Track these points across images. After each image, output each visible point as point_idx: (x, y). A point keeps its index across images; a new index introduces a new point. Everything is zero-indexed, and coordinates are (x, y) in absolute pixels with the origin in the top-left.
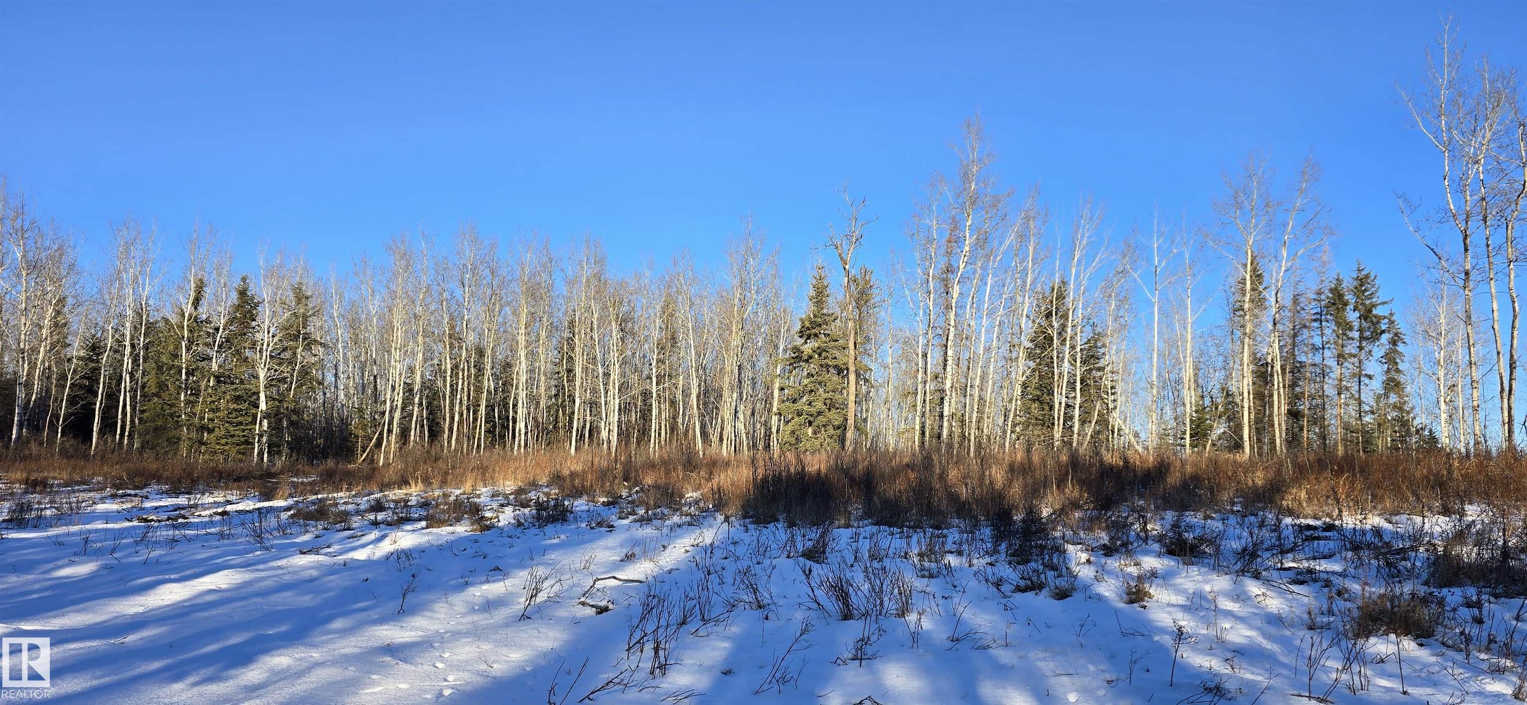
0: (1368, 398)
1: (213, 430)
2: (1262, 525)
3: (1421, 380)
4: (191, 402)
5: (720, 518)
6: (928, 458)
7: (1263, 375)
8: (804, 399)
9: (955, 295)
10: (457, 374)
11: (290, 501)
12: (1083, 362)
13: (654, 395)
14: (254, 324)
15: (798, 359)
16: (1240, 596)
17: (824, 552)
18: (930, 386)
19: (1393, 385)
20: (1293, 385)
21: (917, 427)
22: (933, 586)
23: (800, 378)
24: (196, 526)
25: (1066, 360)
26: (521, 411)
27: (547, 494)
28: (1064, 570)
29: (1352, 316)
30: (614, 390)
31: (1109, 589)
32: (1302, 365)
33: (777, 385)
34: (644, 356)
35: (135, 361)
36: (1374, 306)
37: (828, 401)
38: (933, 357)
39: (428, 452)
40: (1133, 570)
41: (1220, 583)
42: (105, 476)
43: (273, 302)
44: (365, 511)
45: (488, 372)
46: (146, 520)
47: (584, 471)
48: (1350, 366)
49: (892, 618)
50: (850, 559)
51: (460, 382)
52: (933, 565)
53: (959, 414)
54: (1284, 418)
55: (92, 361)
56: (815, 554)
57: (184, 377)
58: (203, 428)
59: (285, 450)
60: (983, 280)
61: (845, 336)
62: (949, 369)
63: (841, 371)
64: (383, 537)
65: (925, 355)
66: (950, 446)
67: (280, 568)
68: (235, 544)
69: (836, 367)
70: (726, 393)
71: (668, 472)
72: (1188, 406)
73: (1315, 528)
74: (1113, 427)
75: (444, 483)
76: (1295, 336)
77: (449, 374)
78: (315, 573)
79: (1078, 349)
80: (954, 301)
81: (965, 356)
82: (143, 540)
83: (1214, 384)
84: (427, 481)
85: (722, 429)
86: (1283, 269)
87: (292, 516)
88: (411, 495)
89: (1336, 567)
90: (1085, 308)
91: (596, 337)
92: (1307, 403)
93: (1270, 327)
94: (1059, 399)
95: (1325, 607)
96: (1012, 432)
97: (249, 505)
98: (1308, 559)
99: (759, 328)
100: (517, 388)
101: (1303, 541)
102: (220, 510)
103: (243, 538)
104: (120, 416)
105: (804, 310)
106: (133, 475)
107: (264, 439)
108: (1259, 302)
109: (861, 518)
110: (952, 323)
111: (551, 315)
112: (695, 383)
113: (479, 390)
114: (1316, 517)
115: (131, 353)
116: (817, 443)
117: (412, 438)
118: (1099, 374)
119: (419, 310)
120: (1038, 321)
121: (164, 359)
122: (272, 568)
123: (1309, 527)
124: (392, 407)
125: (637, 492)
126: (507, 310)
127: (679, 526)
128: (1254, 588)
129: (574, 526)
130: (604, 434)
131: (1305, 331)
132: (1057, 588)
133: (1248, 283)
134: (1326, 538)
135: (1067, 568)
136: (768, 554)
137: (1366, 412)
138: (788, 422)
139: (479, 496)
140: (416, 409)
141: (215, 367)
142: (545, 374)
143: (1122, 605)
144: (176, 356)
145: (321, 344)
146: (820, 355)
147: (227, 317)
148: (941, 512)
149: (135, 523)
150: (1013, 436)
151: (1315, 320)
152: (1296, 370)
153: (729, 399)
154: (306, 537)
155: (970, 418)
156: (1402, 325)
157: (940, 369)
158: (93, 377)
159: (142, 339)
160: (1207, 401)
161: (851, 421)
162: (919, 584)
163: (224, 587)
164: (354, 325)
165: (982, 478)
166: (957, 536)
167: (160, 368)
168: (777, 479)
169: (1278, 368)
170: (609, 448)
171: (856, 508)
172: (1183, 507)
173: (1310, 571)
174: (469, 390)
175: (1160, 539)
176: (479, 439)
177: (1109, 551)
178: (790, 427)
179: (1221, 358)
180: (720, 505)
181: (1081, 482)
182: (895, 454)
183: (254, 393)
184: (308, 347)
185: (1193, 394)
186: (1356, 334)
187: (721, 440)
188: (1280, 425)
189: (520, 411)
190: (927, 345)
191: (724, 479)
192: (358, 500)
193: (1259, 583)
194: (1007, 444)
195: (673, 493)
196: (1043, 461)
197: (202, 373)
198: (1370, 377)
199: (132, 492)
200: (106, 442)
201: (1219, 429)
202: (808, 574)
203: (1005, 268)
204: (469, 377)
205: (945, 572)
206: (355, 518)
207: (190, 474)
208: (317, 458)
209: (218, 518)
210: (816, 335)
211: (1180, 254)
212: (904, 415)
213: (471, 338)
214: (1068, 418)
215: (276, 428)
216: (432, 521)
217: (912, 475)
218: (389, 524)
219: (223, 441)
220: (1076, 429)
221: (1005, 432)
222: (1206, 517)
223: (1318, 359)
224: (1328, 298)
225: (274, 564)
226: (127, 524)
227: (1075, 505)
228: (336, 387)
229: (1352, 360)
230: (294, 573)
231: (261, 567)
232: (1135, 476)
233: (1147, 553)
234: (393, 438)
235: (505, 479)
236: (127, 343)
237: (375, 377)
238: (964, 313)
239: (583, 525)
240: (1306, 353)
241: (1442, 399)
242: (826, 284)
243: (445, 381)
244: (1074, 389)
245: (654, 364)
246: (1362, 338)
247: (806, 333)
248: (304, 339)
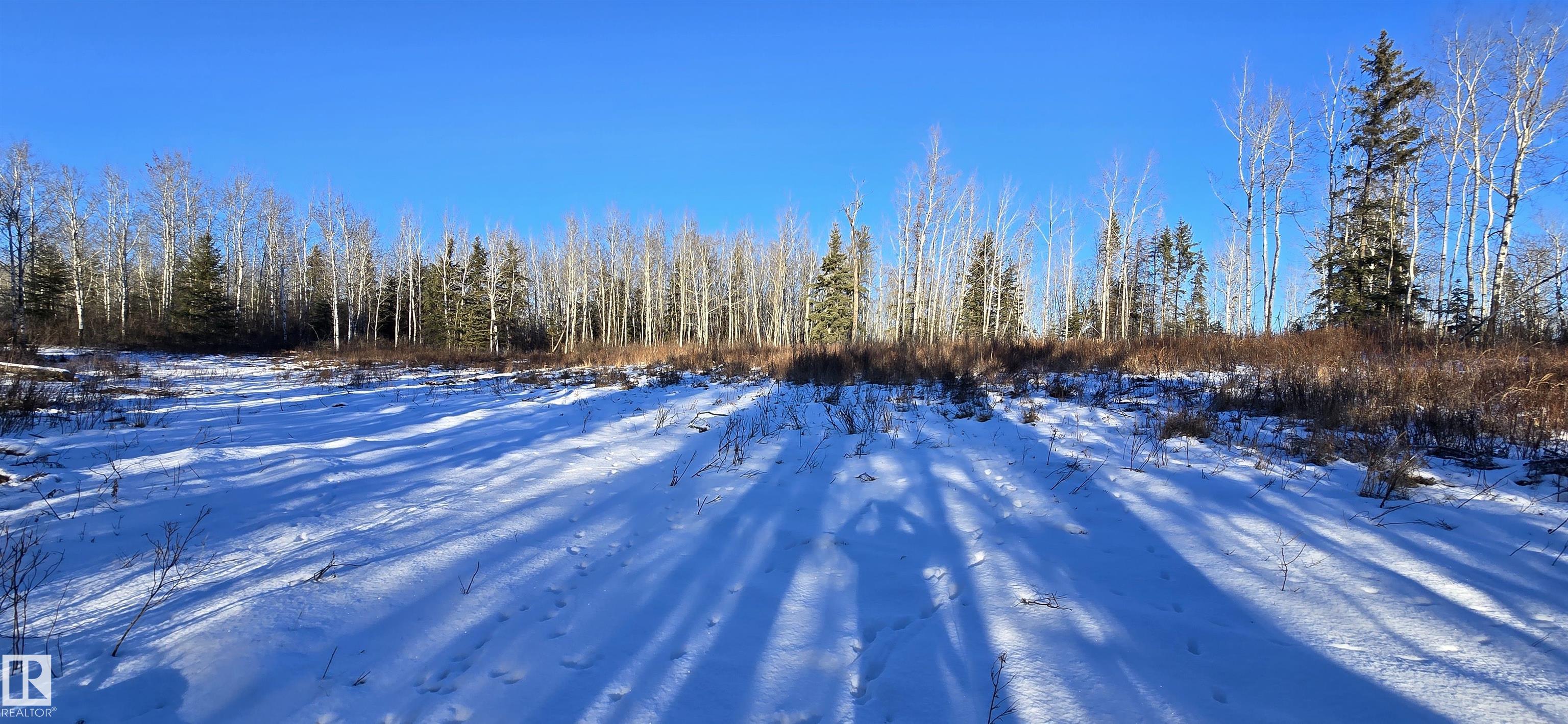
0: (1181, 305)
1: (465, 332)
2: (1109, 379)
3: (1215, 294)
4: (451, 315)
5: (773, 381)
6: (904, 344)
7: (1116, 292)
8: (825, 311)
9: (923, 242)
10: (609, 297)
11: (514, 373)
12: (1003, 284)
13: (730, 309)
14: (485, 267)
15: (822, 284)
16: (1093, 418)
17: (838, 399)
18: (906, 301)
19: (1197, 297)
20: (1134, 299)
21: (897, 327)
22: (904, 416)
23: (822, 296)
24: (461, 387)
25: (992, 283)
26: (649, 320)
27: (667, 369)
28: (986, 406)
29: (1174, 253)
30: (705, 307)
31: (1013, 416)
32: (1141, 285)
33: (808, 302)
34: (724, 285)
35: (416, 290)
36: (1189, 246)
37: (841, 311)
38: (908, 283)
39: (593, 345)
40: (1029, 406)
41: (1083, 411)
42: (404, 360)
43: (495, 253)
44: (559, 378)
45: (627, 296)
46: (430, 384)
47: (688, 355)
48: (1171, 285)
49: (880, 433)
50: (854, 402)
51: (611, 302)
52: (905, 405)
53: (924, 318)
54: (1127, 319)
55: (391, 291)
56: (832, 400)
57: (446, 300)
58: (459, 331)
59: (509, 344)
60: (940, 231)
61: (852, 269)
62: (918, 289)
63: (849, 292)
64: (570, 392)
65: (903, 281)
66: (917, 338)
67: (511, 408)
68: (484, 396)
69: (845, 289)
70: (776, 308)
71: (740, 356)
72: (1068, 312)
73: (1143, 380)
74: (1020, 325)
75: (604, 363)
76: (1138, 266)
77: (604, 297)
78: (532, 411)
79: (1000, 276)
80: (921, 245)
81: (927, 282)
82: (430, 394)
83: (1085, 298)
84: (594, 362)
85: (773, 331)
86: (1132, 221)
87: (515, 381)
88: (584, 369)
89: (1154, 402)
90: (1004, 250)
91: (693, 272)
92: (1143, 309)
93: (1122, 260)
94: (987, 308)
95: (1145, 424)
96: (957, 329)
97: (488, 376)
98: (1136, 397)
99: (797, 266)
100: (645, 306)
101: (1134, 387)
102: (473, 378)
103: (488, 391)
104: (410, 324)
105: (828, 252)
106: (421, 358)
107: (496, 337)
108: (1116, 245)
109: (861, 380)
110: (920, 260)
111: (665, 259)
112: (756, 301)
113: (622, 307)
114: (1143, 374)
115: (414, 286)
116: (834, 338)
117: (583, 337)
118: (1013, 292)
119: (583, 257)
120: (974, 258)
121: (433, 289)
122: (507, 409)
123: (1139, 379)
124: (570, 318)
125: (721, 367)
126: (638, 256)
127: (748, 386)
128: (1101, 413)
129: (683, 386)
130: (700, 334)
131: (1144, 263)
132: (981, 415)
133: (1110, 231)
134: (1150, 386)
135: (988, 405)
136: (803, 400)
137: (1180, 314)
138: (815, 325)
139: (626, 370)
140: (585, 319)
141: (463, 294)
142: (662, 297)
143: (1020, 424)
144: (440, 287)
145: (526, 279)
146: (835, 282)
147: (469, 263)
148: (911, 375)
149: (425, 385)
150: (958, 332)
151: (1151, 256)
152: (1137, 289)
153: (778, 311)
154: (525, 393)
155: (931, 320)
156: (1206, 259)
157: (912, 290)
158: (392, 300)
159: (419, 277)
160: (1080, 310)
161: (855, 324)
162: (896, 415)
163: (479, 418)
164: (544, 267)
165: (937, 355)
166: (921, 388)
167: (431, 294)
168: (809, 358)
169: (1125, 285)
170: (703, 342)
171: (858, 375)
172: (1061, 370)
173: (1137, 404)
174: (616, 307)
175: (1046, 388)
176: (624, 337)
177: (1014, 395)
178: (816, 328)
179: (1090, 282)
180: (772, 374)
181: (999, 356)
182: (883, 343)
183: (488, 310)
184: (518, 281)
185: (1071, 304)
186: (1176, 265)
187: (773, 337)
188: (1125, 323)
189: (647, 320)
190: (904, 274)
191: (776, 359)
192: (554, 373)
193: (1106, 410)
194: (953, 337)
195: (743, 367)
196: (975, 343)
197: (456, 297)
198: (1183, 292)
199: (421, 369)
200: (403, 340)
201: (1087, 326)
202: (829, 410)
203: (954, 223)
204: (616, 298)
205: (913, 408)
206: (553, 382)
207: (454, 359)
208: (528, 350)
209: (473, 383)
210: (833, 269)
211: (1067, 212)
212: (889, 321)
213: (616, 275)
214: (992, 320)
215: (502, 331)
216: (598, 383)
217: (893, 354)
218: (573, 385)
219: (472, 339)
220: (997, 327)
221: (952, 329)
222: (1075, 375)
223: (1151, 281)
224: (1160, 241)
225: (507, 406)
226: (420, 386)
227: (995, 369)
228: (536, 306)
229: (1173, 281)
230: (519, 411)
231: (500, 408)
232: (1032, 352)
233: (1037, 396)
234: (572, 337)
235: (641, 361)
236: (411, 279)
237: (559, 299)
238: (928, 253)
239: (689, 386)
240: (1144, 277)
241: (1228, 306)
242: (839, 235)
243: (601, 302)
244: (997, 301)
245: (730, 289)
246: (1180, 267)
247: (827, 267)
248: (516, 276)
